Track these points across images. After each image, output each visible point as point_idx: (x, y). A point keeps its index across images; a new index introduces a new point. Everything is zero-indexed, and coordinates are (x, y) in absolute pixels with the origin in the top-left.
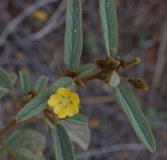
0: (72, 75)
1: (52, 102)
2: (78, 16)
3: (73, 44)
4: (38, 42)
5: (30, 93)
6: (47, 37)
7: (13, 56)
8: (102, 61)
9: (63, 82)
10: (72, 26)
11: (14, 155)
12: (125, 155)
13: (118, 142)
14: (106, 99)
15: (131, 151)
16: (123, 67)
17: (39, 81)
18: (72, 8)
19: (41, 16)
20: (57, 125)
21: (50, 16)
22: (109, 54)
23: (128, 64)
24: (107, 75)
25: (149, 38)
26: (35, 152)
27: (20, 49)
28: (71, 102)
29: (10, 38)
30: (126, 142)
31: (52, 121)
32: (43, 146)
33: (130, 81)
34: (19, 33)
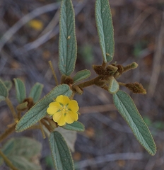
0: (68, 82)
1: (51, 110)
2: (71, 22)
3: (67, 50)
4: (34, 51)
5: (25, 101)
6: (43, 46)
7: (9, 66)
8: (99, 67)
9: (60, 90)
10: (66, 33)
11: (11, 163)
12: (120, 165)
13: (113, 152)
14: (101, 109)
15: (126, 161)
16: (121, 73)
17: (34, 88)
18: (65, 14)
19: (37, 25)
20: (54, 132)
21: (45, 25)
22: (106, 60)
23: (125, 69)
24: (104, 81)
25: (144, 47)
26: (31, 160)
27: (16, 59)
28: (69, 109)
29: (6, 47)
30: (122, 152)
31: (49, 128)
32: (39, 154)
33: (127, 86)
34: (15, 43)
